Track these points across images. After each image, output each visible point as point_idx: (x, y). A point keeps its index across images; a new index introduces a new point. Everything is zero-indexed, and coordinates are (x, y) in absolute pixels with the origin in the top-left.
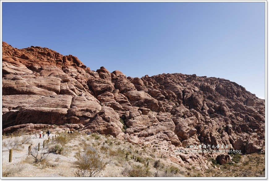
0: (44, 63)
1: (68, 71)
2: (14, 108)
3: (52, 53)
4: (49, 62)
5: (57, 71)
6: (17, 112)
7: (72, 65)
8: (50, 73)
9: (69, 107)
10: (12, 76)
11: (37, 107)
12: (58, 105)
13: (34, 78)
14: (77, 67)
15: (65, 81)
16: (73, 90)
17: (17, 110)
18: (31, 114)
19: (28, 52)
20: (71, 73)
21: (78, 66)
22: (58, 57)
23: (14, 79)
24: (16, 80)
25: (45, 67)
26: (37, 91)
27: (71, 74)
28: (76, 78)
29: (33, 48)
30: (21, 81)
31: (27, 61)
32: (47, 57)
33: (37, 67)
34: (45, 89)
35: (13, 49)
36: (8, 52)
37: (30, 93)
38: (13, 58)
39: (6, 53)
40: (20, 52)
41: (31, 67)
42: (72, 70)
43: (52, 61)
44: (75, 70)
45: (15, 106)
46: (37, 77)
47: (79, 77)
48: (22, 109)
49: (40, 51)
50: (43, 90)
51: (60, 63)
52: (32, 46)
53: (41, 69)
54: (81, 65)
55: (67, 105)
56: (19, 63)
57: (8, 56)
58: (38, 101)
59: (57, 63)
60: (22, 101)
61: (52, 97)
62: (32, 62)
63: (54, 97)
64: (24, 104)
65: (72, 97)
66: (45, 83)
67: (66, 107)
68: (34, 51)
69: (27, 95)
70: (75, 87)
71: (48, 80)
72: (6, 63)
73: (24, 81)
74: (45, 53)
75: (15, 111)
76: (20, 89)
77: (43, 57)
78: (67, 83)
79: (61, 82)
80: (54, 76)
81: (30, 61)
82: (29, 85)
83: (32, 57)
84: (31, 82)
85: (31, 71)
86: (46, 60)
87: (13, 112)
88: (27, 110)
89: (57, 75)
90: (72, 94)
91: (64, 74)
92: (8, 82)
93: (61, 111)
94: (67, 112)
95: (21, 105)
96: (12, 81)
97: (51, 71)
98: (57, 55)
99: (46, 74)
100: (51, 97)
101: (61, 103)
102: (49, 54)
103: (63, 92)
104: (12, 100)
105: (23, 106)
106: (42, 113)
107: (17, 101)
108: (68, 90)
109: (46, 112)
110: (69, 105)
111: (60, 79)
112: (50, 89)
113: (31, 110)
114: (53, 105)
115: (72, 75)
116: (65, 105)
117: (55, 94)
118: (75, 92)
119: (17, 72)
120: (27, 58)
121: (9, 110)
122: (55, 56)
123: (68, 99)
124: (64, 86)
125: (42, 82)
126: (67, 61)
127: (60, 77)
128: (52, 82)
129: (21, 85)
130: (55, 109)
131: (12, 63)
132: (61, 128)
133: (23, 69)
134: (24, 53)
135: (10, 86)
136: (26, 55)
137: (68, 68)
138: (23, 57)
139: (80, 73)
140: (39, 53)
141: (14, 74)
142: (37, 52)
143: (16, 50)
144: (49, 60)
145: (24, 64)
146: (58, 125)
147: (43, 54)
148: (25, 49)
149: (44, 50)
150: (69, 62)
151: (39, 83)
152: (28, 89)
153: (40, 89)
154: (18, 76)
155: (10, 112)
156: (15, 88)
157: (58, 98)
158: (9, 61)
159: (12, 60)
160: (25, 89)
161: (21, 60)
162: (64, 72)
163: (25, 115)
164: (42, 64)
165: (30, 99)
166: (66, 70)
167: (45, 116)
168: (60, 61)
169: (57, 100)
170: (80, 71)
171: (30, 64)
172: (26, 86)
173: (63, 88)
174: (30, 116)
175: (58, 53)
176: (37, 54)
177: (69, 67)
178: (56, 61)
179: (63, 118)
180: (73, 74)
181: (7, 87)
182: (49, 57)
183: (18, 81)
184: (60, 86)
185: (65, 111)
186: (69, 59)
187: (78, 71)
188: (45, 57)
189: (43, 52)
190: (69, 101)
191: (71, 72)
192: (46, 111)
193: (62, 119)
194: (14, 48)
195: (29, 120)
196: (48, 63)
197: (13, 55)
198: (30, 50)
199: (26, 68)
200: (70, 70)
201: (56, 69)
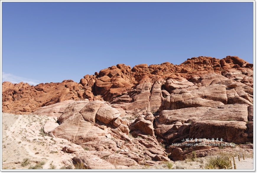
0: (202, 72)
1: (230, 75)
2: (186, 122)
3: (208, 60)
4: (207, 70)
5: (218, 77)
6: (190, 126)
7: (234, 67)
8: (211, 81)
9: (247, 120)
10: (179, 91)
11: (207, 120)
12: (230, 118)
13: (197, 89)
14: (241, 68)
15: (231, 87)
16: (244, 97)
17: (189, 124)
18: (203, 128)
19: (186, 65)
20: (235, 77)
21: (241, 66)
22: (215, 63)
23: (181, 93)
24: (183, 94)
25: (204, 77)
26: (203, 102)
27: (234, 78)
28: (243, 81)
29: (189, 61)
30: (187, 94)
31: (186, 74)
32: (203, 66)
33: (196, 77)
34: (210, 99)
35: (174, 66)
36: (172, 70)
37: (196, 105)
38: (176, 74)
39: (170, 71)
40: (180, 68)
41: (191, 80)
42: (234, 73)
43: (209, 68)
44: (239, 73)
45: (187, 120)
46: (200, 88)
47: (247, 80)
48: (193, 123)
49: (196, 61)
50: (208, 100)
51: (218, 68)
52: (188, 59)
53: (201, 79)
54: (245, 65)
55: (243, 117)
56: (181, 78)
57: (172, 74)
58: (206, 114)
59: (215, 70)
60: (191, 114)
61: (220, 108)
62: (191, 74)
63: (223, 108)
64: (194, 118)
65: (247, 107)
66: (208, 92)
67: (242, 120)
68: (190, 63)
69: (194, 108)
70: (246, 94)
71: (211, 89)
72: (172, 79)
73: (189, 94)
74: (201, 62)
75: (187, 124)
76: (187, 102)
77: (199, 67)
78: (234, 89)
79: (227, 89)
80: (216, 84)
81: (189, 74)
82: (194, 97)
83: (190, 70)
84: (195, 94)
85: (191, 83)
86: (203, 69)
87: (186, 126)
88: (198, 123)
89: (220, 82)
90: (245, 103)
91: (227, 79)
92: (177, 97)
93: (237, 125)
94: (246, 127)
95: (191, 118)
96: (180, 95)
97: (211, 78)
98: (213, 60)
99: (207, 84)
100: (219, 108)
101: (234, 115)
102: (205, 62)
103: (231, 101)
104: (183, 113)
105: (193, 119)
106: (214, 128)
107: (187, 114)
108: (238, 98)
109: (219, 126)
110: (246, 117)
111: (225, 86)
112: (215, 99)
113: (202, 124)
114: (224, 117)
115: (236, 80)
116: (239, 116)
117: (222, 104)
118: (247, 99)
119: (181, 86)
120: (186, 72)
121: (183, 123)
122: (212, 62)
123: (242, 109)
124: (231, 94)
125: (205, 93)
126: (226, 64)
127: (223, 83)
128: (216, 90)
129: (187, 98)
130: (228, 122)
131: (176, 79)
132: (243, 148)
133: (185, 82)
134: (183, 68)
135: (179, 100)
136: (185, 69)
137: (229, 72)
138: (183, 71)
139: (246, 74)
140: (195, 63)
141: (179, 89)
142: (193, 64)
143: (176, 66)
144: (205, 68)
145: (184, 78)
146: (237, 143)
147: (199, 63)
148: (183, 63)
149: (199, 59)
150: (228, 65)
151: (203, 93)
152: (194, 101)
153: (205, 100)
154: (184, 90)
155: (183, 126)
156: (183, 101)
157: (229, 109)
158: (174, 78)
159: (175, 76)
160: (191, 101)
161: (182, 74)
162: (226, 76)
163: (197, 129)
164: (200, 73)
165: (198, 112)
166: (228, 74)
167: (219, 131)
168: (218, 66)
169: (227, 111)
170: (246, 72)
171: (190, 76)
172: (192, 99)
173: (231, 96)
174: (202, 131)
175: (214, 58)
176: (194, 65)
177: (229, 70)
178: (213, 67)
179: (241, 134)
180: (238, 78)
181: (177, 102)
182: (205, 65)
183: (184, 94)
184: (226, 95)
185: (243, 125)
186: (228, 62)
187: (243, 73)
188: (201, 66)
189: (198, 61)
190: (244, 112)
191: (233, 75)
192: (219, 125)
193: (241, 136)
194: (175, 65)
195: (202, 134)
196: (206, 72)
197: (175, 72)
198: (187, 63)
199: (187, 81)
200: (232, 73)
201: (216, 75)
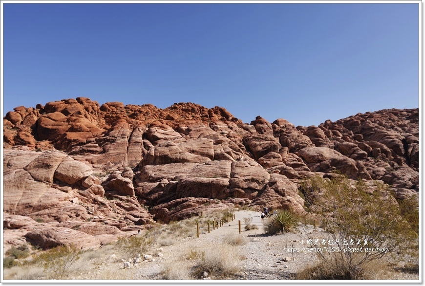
0: (190, 122)
1: (217, 128)
2: (172, 180)
3: (196, 108)
4: (195, 120)
5: (207, 130)
6: (177, 183)
7: (221, 120)
8: (199, 134)
9: (229, 177)
10: (165, 142)
11: (194, 177)
12: (216, 175)
13: (185, 142)
14: (227, 121)
15: (218, 142)
16: (229, 153)
17: (176, 182)
18: (190, 186)
19: (172, 111)
20: (221, 130)
21: (228, 120)
22: (204, 112)
23: (167, 146)
24: (169, 147)
25: (192, 128)
26: (191, 157)
27: (221, 132)
28: (228, 136)
29: (176, 106)
30: (174, 147)
31: (172, 122)
32: (192, 114)
33: (184, 128)
34: (198, 154)
35: (159, 111)
36: (155, 115)
37: (184, 161)
38: (160, 121)
39: (153, 116)
40: (165, 113)
41: (178, 129)
42: (221, 126)
43: (197, 118)
44: (225, 126)
45: (173, 177)
46: (188, 141)
47: (231, 135)
48: (181, 180)
49: (184, 108)
50: (196, 156)
51: (206, 118)
52: (175, 104)
53: (189, 130)
54: (231, 118)
55: (227, 173)
56: (166, 126)
57: (155, 120)
58: (193, 170)
59: (203, 120)
60: (178, 170)
61: (208, 164)
62: (178, 122)
63: (210, 164)
64: (181, 174)
65: (230, 163)
66: (196, 147)
67: (225, 176)
68: (177, 109)
69: (181, 164)
70: (231, 149)
71: (200, 143)
72: (156, 127)
73: (177, 147)
74: (189, 109)
75: (174, 182)
76: (174, 156)
77: (187, 115)
78: (220, 145)
79: (214, 144)
80: (205, 137)
81: (176, 122)
82: (181, 151)
83: (176, 117)
84: (183, 148)
85: (178, 133)
86: (191, 118)
87: (173, 183)
88: (186, 181)
89: (208, 136)
90: (229, 159)
91: (214, 133)
92: (162, 150)
93: (222, 182)
94: (229, 183)
95: (178, 175)
96: (166, 148)
97: (200, 131)
98: (202, 109)
99: (196, 137)
100: (206, 164)
101: (219, 171)
102: (193, 110)
103: (218, 157)
104: (169, 169)
105: (181, 177)
106: (201, 185)
107: (173, 170)
108: (224, 154)
109: (206, 184)
110: (229, 174)
111: (212, 140)
112: (203, 154)
113: (190, 182)
114: (211, 174)
115: (222, 133)
116: (224, 173)
117: (209, 160)
118: (231, 155)
119: (166, 136)
120: (172, 119)
121: (169, 181)
122: (200, 111)
123: (227, 166)
124: (217, 149)
125: (194, 147)
126: (214, 115)
127: (211, 138)
128: (204, 145)
129: (174, 152)
130: (214, 179)
131: (161, 127)
132: (224, 203)
133: (171, 132)
134: (169, 113)
135: (165, 154)
136: (171, 115)
137: (216, 124)
138: (169, 118)
139: (231, 128)
140: (183, 110)
141: (164, 139)
142: (181, 110)
143: (161, 111)
144: (193, 117)
145: (170, 126)
146: (221, 199)
147: (187, 111)
148: (169, 108)
149: (187, 105)
150: (216, 117)
151: (191, 147)
152: (182, 156)
153: (192, 155)
154: (170, 142)
155: (170, 184)
156: (170, 155)
157: (215, 165)
158: (158, 125)
159: (160, 124)
160: (178, 156)
161: (168, 121)
162: (213, 129)
163: (185, 187)
164: (188, 123)
165: (185, 168)
166: (215, 127)
167: (205, 188)
168: (206, 116)
169: (214, 168)
170: (231, 126)
171: (177, 125)
172: (180, 153)
173: (217, 152)
174: (190, 189)
175: (203, 107)
176: (181, 112)
177: (217, 123)
178: (202, 117)
179: (225, 190)
180: (224, 131)
181: (162, 156)
182: (193, 114)
183: (171, 147)
184: (213, 150)
185: (226, 181)
186: (216, 113)
187: (229, 127)
188: (189, 114)
189: (186, 108)
190: (228, 168)
191: (220, 129)
192: (206, 182)
193: (224, 192)
194: (159, 109)
195: (189, 192)
196: (194, 121)
197: (160, 118)
198: (174, 108)
199: (173, 130)
200: (219, 126)
201: (205, 127)
